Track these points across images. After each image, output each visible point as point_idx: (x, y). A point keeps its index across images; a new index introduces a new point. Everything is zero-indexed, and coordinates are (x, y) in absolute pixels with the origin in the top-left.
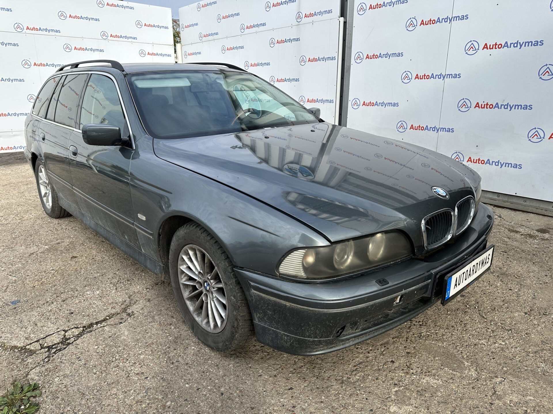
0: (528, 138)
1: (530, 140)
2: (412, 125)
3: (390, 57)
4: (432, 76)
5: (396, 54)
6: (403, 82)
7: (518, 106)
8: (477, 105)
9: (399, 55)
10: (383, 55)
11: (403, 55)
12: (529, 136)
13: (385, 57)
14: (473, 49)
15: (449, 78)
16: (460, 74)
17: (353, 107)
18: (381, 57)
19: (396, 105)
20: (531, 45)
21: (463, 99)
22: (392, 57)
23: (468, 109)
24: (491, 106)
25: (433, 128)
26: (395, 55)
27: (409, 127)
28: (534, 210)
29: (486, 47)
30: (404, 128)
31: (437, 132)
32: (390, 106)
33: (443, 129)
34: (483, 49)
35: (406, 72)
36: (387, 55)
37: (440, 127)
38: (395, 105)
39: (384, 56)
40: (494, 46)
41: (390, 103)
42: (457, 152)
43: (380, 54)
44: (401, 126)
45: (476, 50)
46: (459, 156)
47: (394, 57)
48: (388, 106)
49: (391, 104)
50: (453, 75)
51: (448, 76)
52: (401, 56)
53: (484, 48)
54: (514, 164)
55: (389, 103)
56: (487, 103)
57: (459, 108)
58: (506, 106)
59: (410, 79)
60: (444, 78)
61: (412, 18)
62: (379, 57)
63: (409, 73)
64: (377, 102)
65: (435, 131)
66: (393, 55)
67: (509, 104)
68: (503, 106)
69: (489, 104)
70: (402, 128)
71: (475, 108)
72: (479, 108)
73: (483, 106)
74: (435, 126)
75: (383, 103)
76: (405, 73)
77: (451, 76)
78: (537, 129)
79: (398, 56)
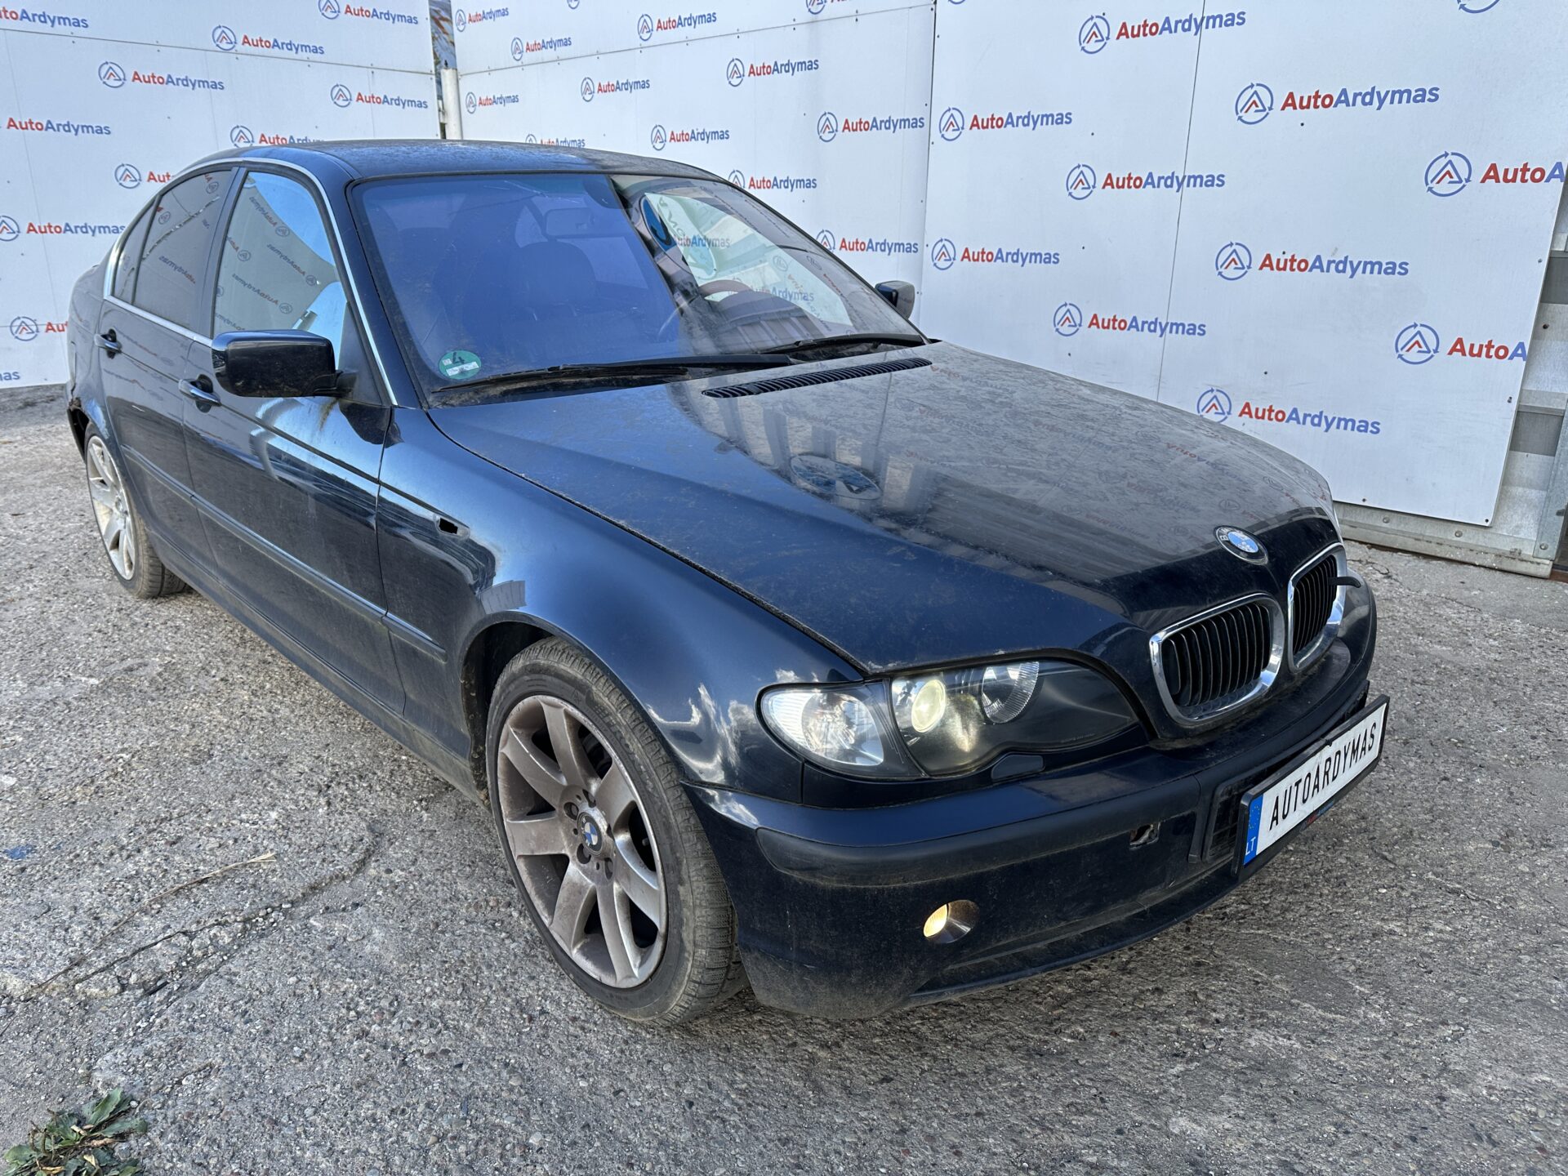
0: (1397, 351)
1: (1400, 356)
2: (1095, 316)
3: (1035, 123)
4: (1150, 181)
5: (1052, 115)
6: (1070, 194)
7: (1373, 264)
8: (1267, 262)
9: (1062, 119)
10: (1018, 118)
11: (1070, 119)
12: (1400, 347)
13: (1024, 125)
14: (1257, 106)
15: (1195, 185)
16: (1223, 176)
17: (935, 265)
18: (1012, 123)
19: (1053, 259)
20: (1408, 101)
21: (1231, 244)
22: (1042, 124)
23: (1243, 271)
24: (1303, 265)
25: (1152, 323)
26: (1050, 118)
27: (1087, 320)
28: (1411, 545)
29: (1290, 101)
30: (1072, 323)
31: (1161, 336)
32: (1035, 262)
33: (1178, 325)
34: (1283, 109)
35: (1079, 166)
36: (1028, 120)
37: (1170, 321)
38: (1050, 258)
39: (1020, 120)
40: (1312, 100)
41: (1036, 255)
42: (1212, 391)
43: (1010, 115)
44: (1067, 320)
45: (1264, 110)
46: (1217, 400)
47: (1047, 124)
48: (1030, 262)
49: (1038, 257)
50: (1205, 179)
51: (1192, 180)
52: (1066, 123)
53: (1286, 105)
54: (1360, 422)
55: (1034, 254)
56: (1293, 256)
57: (1220, 270)
58: (1343, 265)
59: (1089, 188)
60: (1180, 185)
61: (1097, 17)
62: (1007, 123)
63: (1087, 172)
64: (1000, 251)
65: (1155, 331)
66: (1045, 119)
67: (1349, 259)
68: (1333, 266)
69: (1298, 259)
70: (1067, 322)
71: (1261, 268)
72: (1272, 269)
73: (1281, 266)
74: (1156, 319)
75: (1017, 254)
76: (1077, 171)
77: (1199, 180)
78: (1419, 328)
79: (1057, 123)
